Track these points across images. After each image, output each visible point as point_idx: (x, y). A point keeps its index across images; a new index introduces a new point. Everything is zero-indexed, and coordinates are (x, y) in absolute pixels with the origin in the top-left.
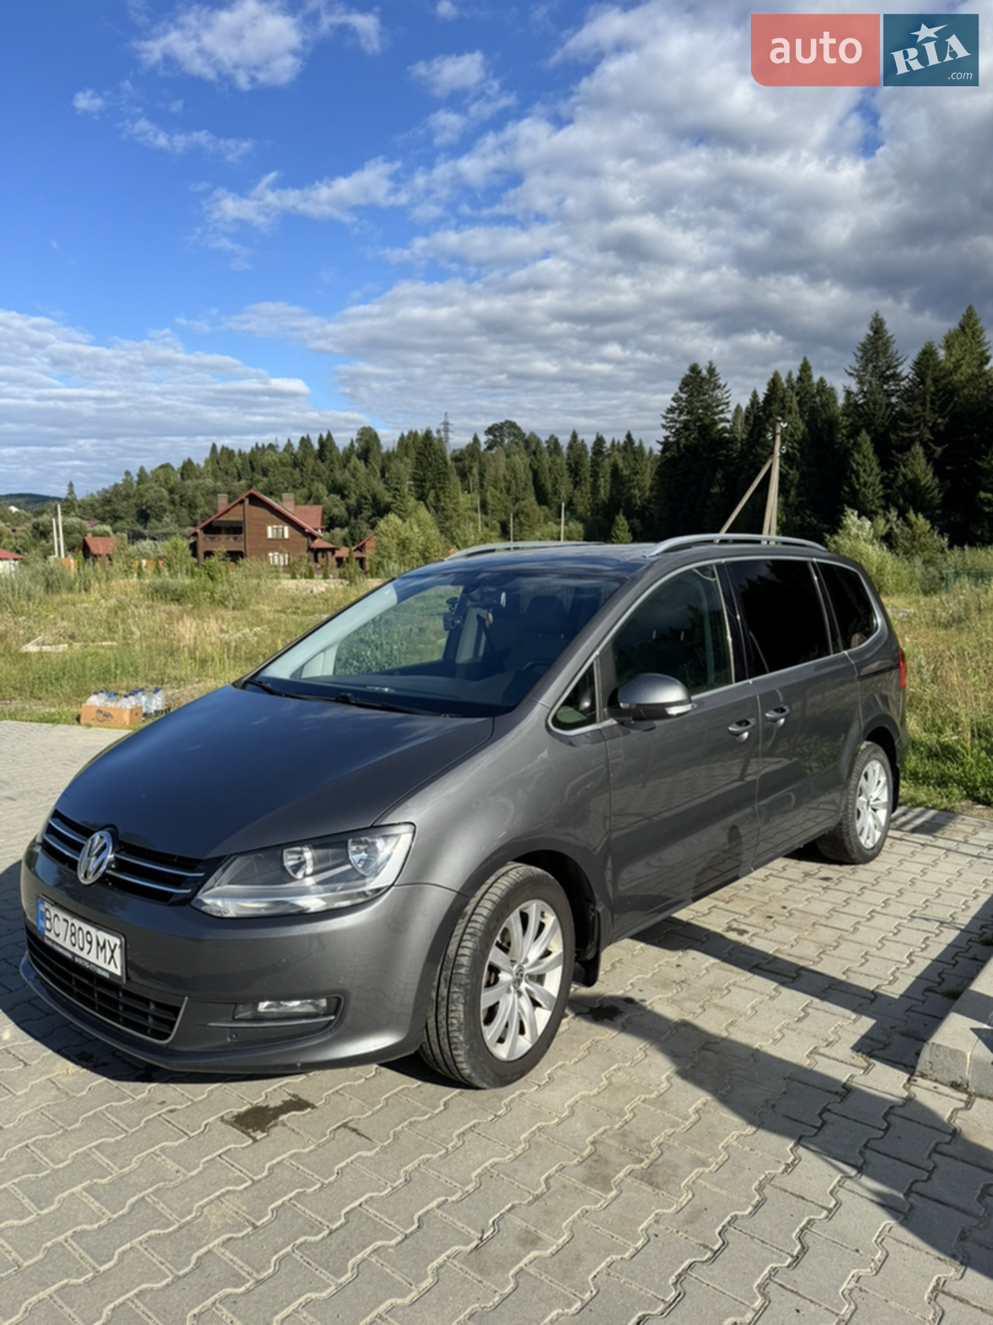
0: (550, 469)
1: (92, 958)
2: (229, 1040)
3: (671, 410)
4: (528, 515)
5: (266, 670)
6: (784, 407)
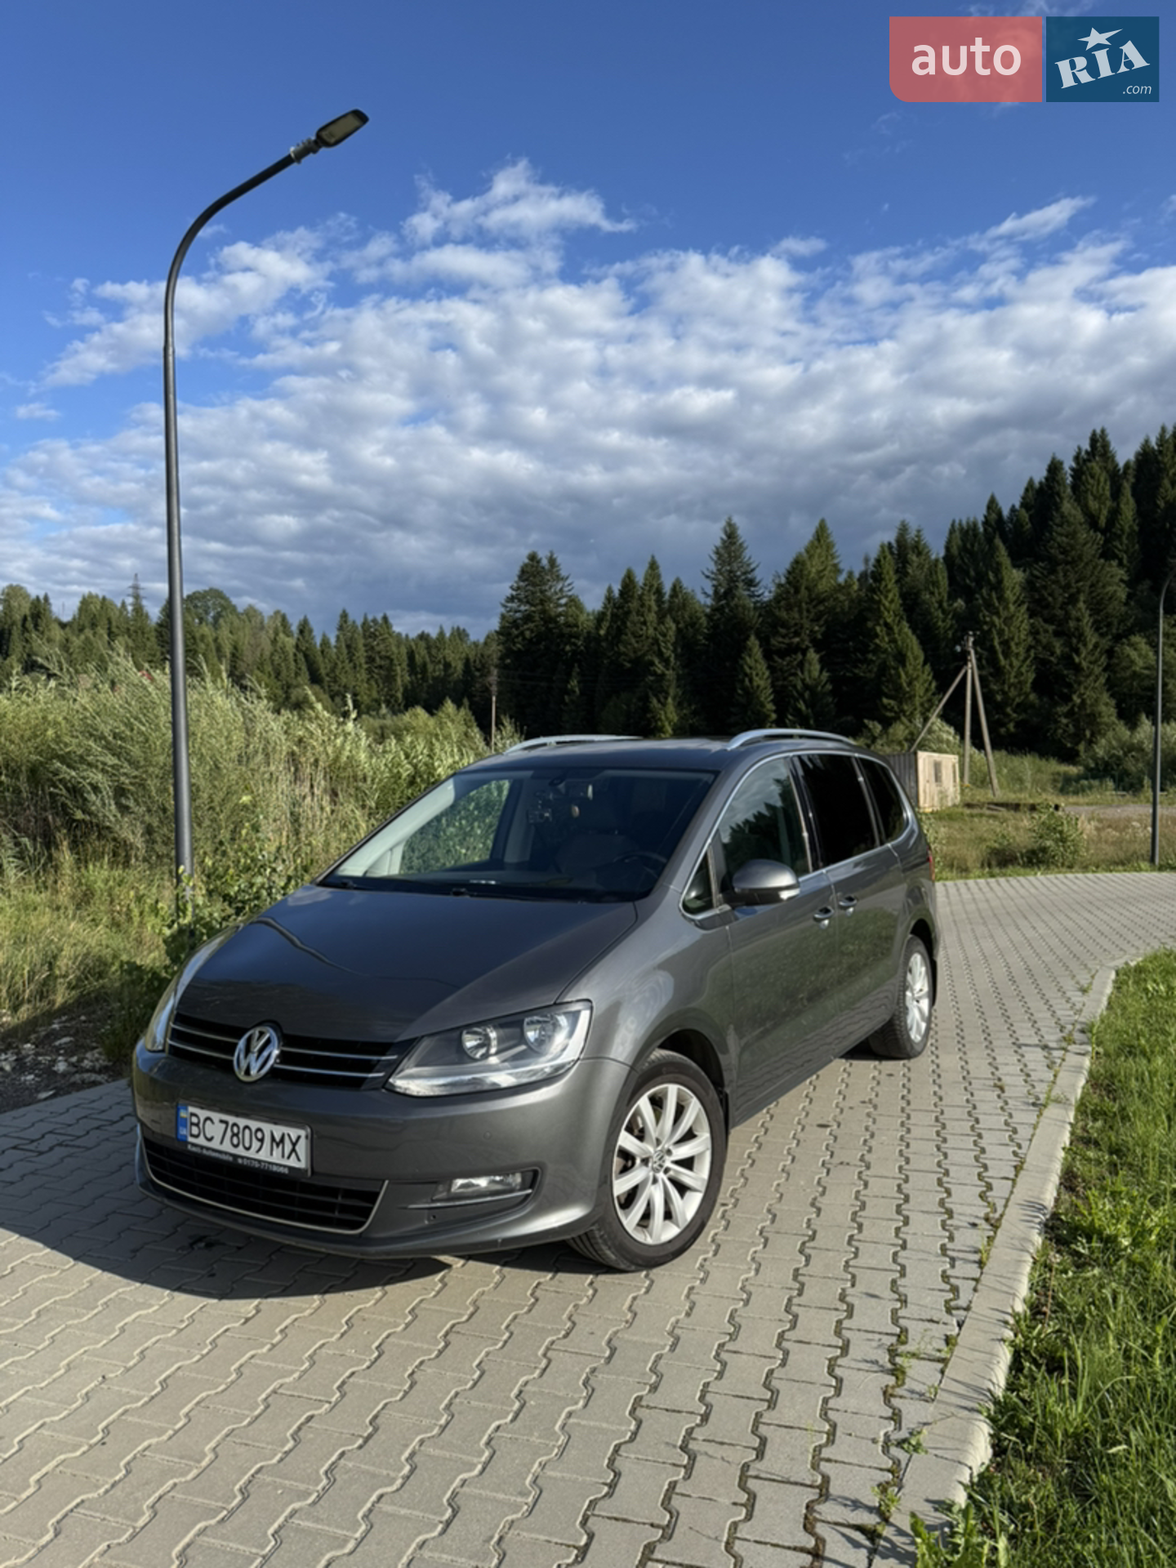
0: (322, 652)
1: (263, 1155)
2: (426, 1222)
3: (511, 599)
5: (342, 868)
6: (643, 605)
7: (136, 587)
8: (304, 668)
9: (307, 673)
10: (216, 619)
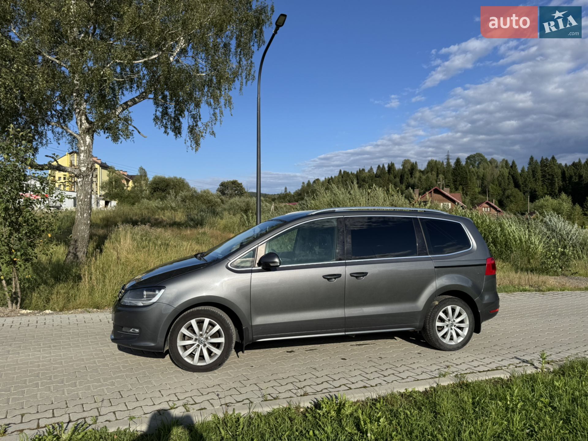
0: (521, 174)
4: (515, 197)
7: (448, 156)
8: (512, 181)
9: (513, 184)
10: (478, 164)
